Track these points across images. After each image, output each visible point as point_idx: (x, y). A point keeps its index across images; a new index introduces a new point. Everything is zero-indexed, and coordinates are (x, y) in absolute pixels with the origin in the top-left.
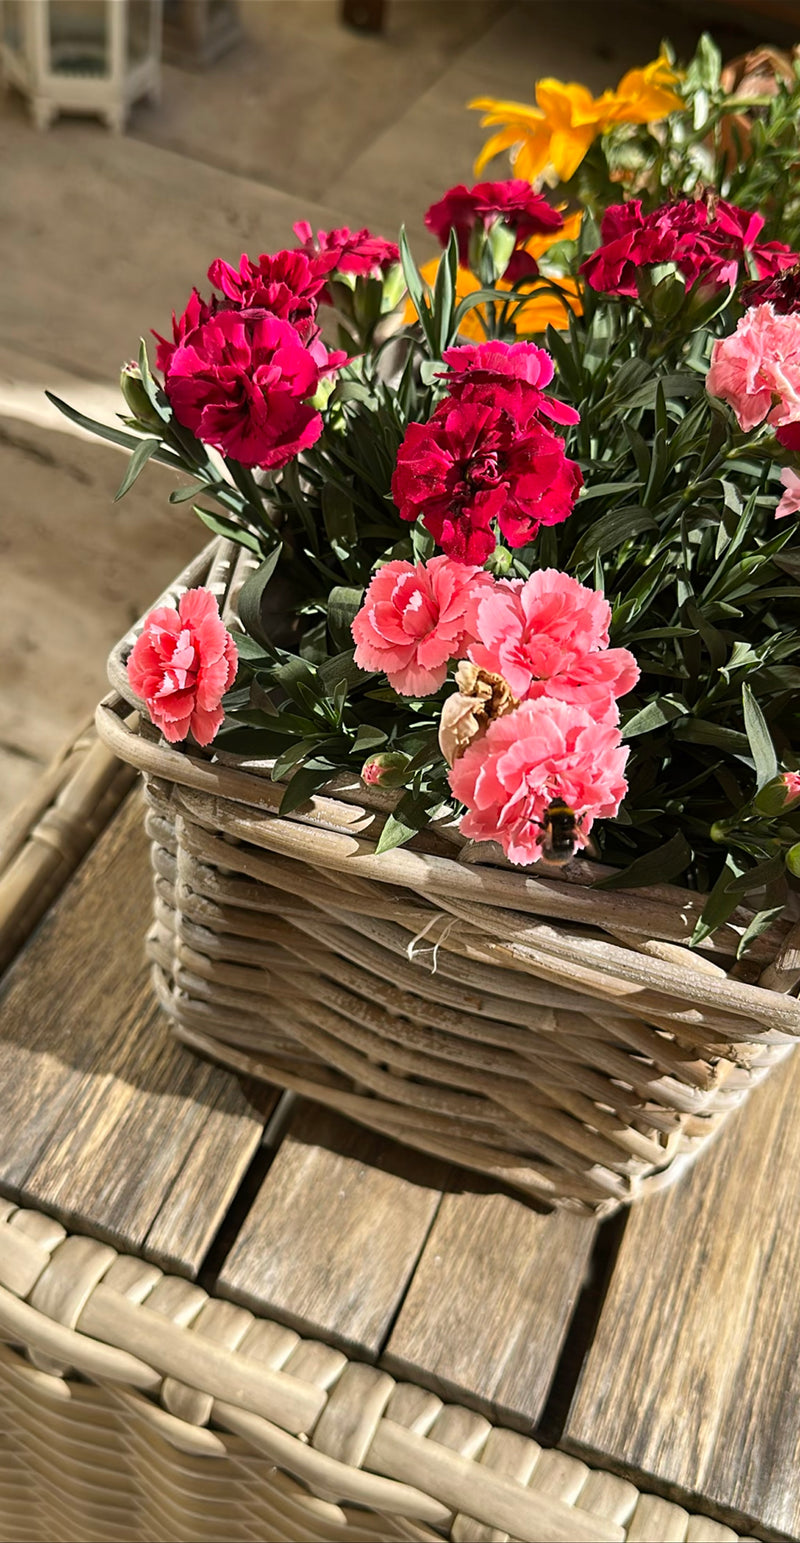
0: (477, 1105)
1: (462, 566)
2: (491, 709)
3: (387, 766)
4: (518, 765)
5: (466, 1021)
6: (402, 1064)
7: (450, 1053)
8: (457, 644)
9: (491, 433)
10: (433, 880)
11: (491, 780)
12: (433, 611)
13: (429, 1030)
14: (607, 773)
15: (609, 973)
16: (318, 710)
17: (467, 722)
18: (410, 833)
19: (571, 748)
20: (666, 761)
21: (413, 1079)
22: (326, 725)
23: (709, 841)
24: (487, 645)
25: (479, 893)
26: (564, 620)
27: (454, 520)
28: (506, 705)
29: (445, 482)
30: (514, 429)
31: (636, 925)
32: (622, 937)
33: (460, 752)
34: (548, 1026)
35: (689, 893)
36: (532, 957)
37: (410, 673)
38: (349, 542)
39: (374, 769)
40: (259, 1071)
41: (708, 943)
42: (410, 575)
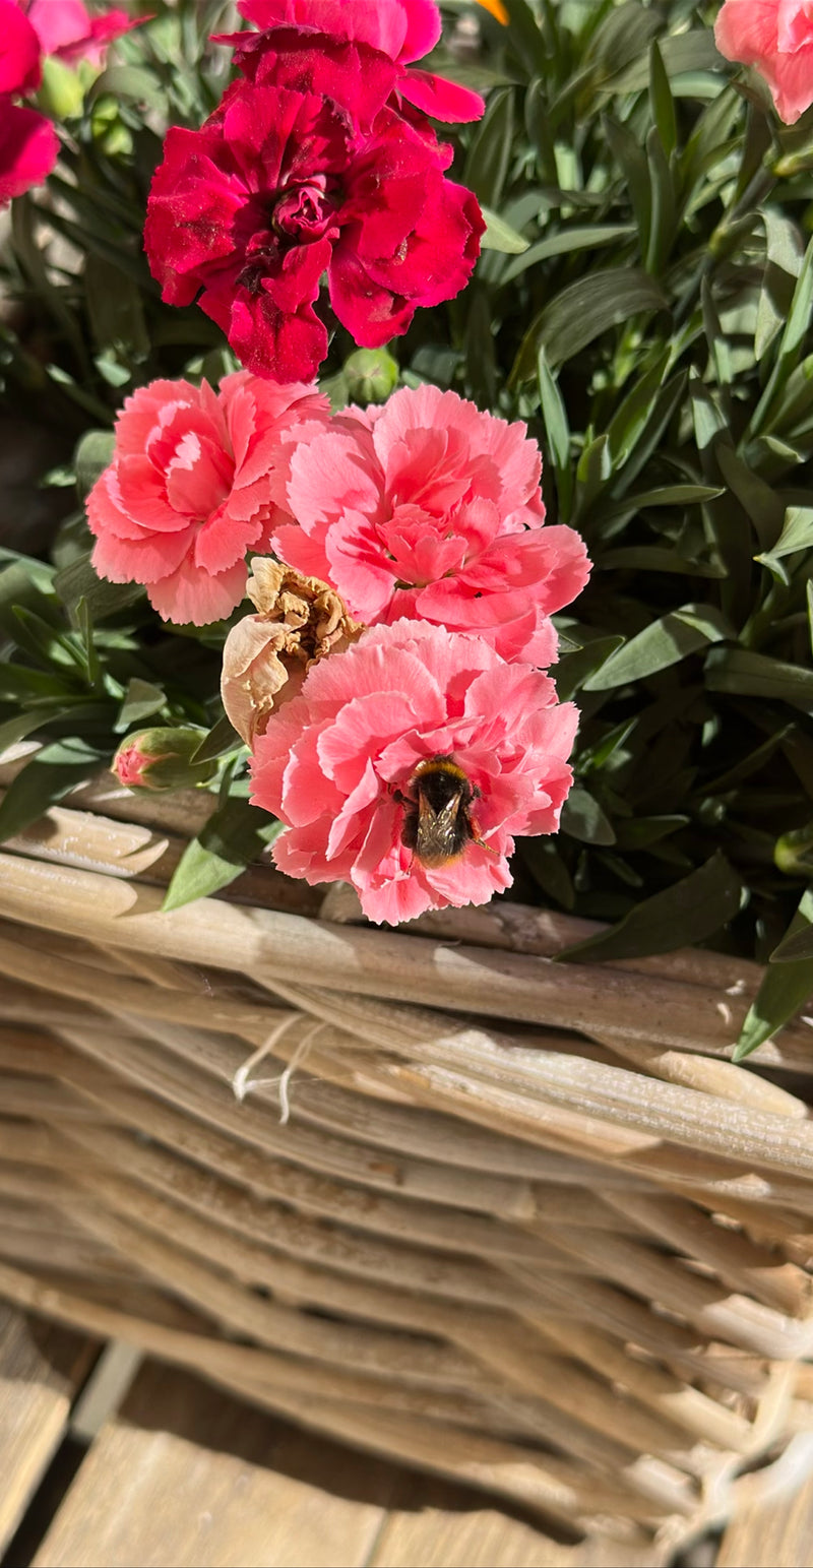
0: (429, 1357)
1: (272, 384)
2: (310, 641)
3: (157, 751)
4: (359, 743)
5: (384, 1206)
6: (290, 1285)
7: (364, 1263)
8: (260, 527)
9: (308, 142)
10: (269, 957)
11: (310, 775)
12: (222, 467)
13: (326, 1226)
14: (532, 753)
15: (589, 1112)
16: (59, 654)
17: (268, 669)
18: (230, 872)
19: (456, 709)
20: (709, 730)
21: (315, 1313)
22: (73, 682)
23: (773, 870)
24: (307, 526)
25: (350, 975)
26: (447, 477)
27: (251, 300)
28: (339, 635)
29: (233, 232)
30: (347, 132)
31: (642, 1024)
32: (620, 1049)
33: (261, 721)
34: (521, 1211)
35: (738, 965)
36: (464, 1089)
37: (184, 583)
38: (131, 353)
39: (133, 758)
40: (52, 1304)
41: (769, 1054)
42: (182, 404)
